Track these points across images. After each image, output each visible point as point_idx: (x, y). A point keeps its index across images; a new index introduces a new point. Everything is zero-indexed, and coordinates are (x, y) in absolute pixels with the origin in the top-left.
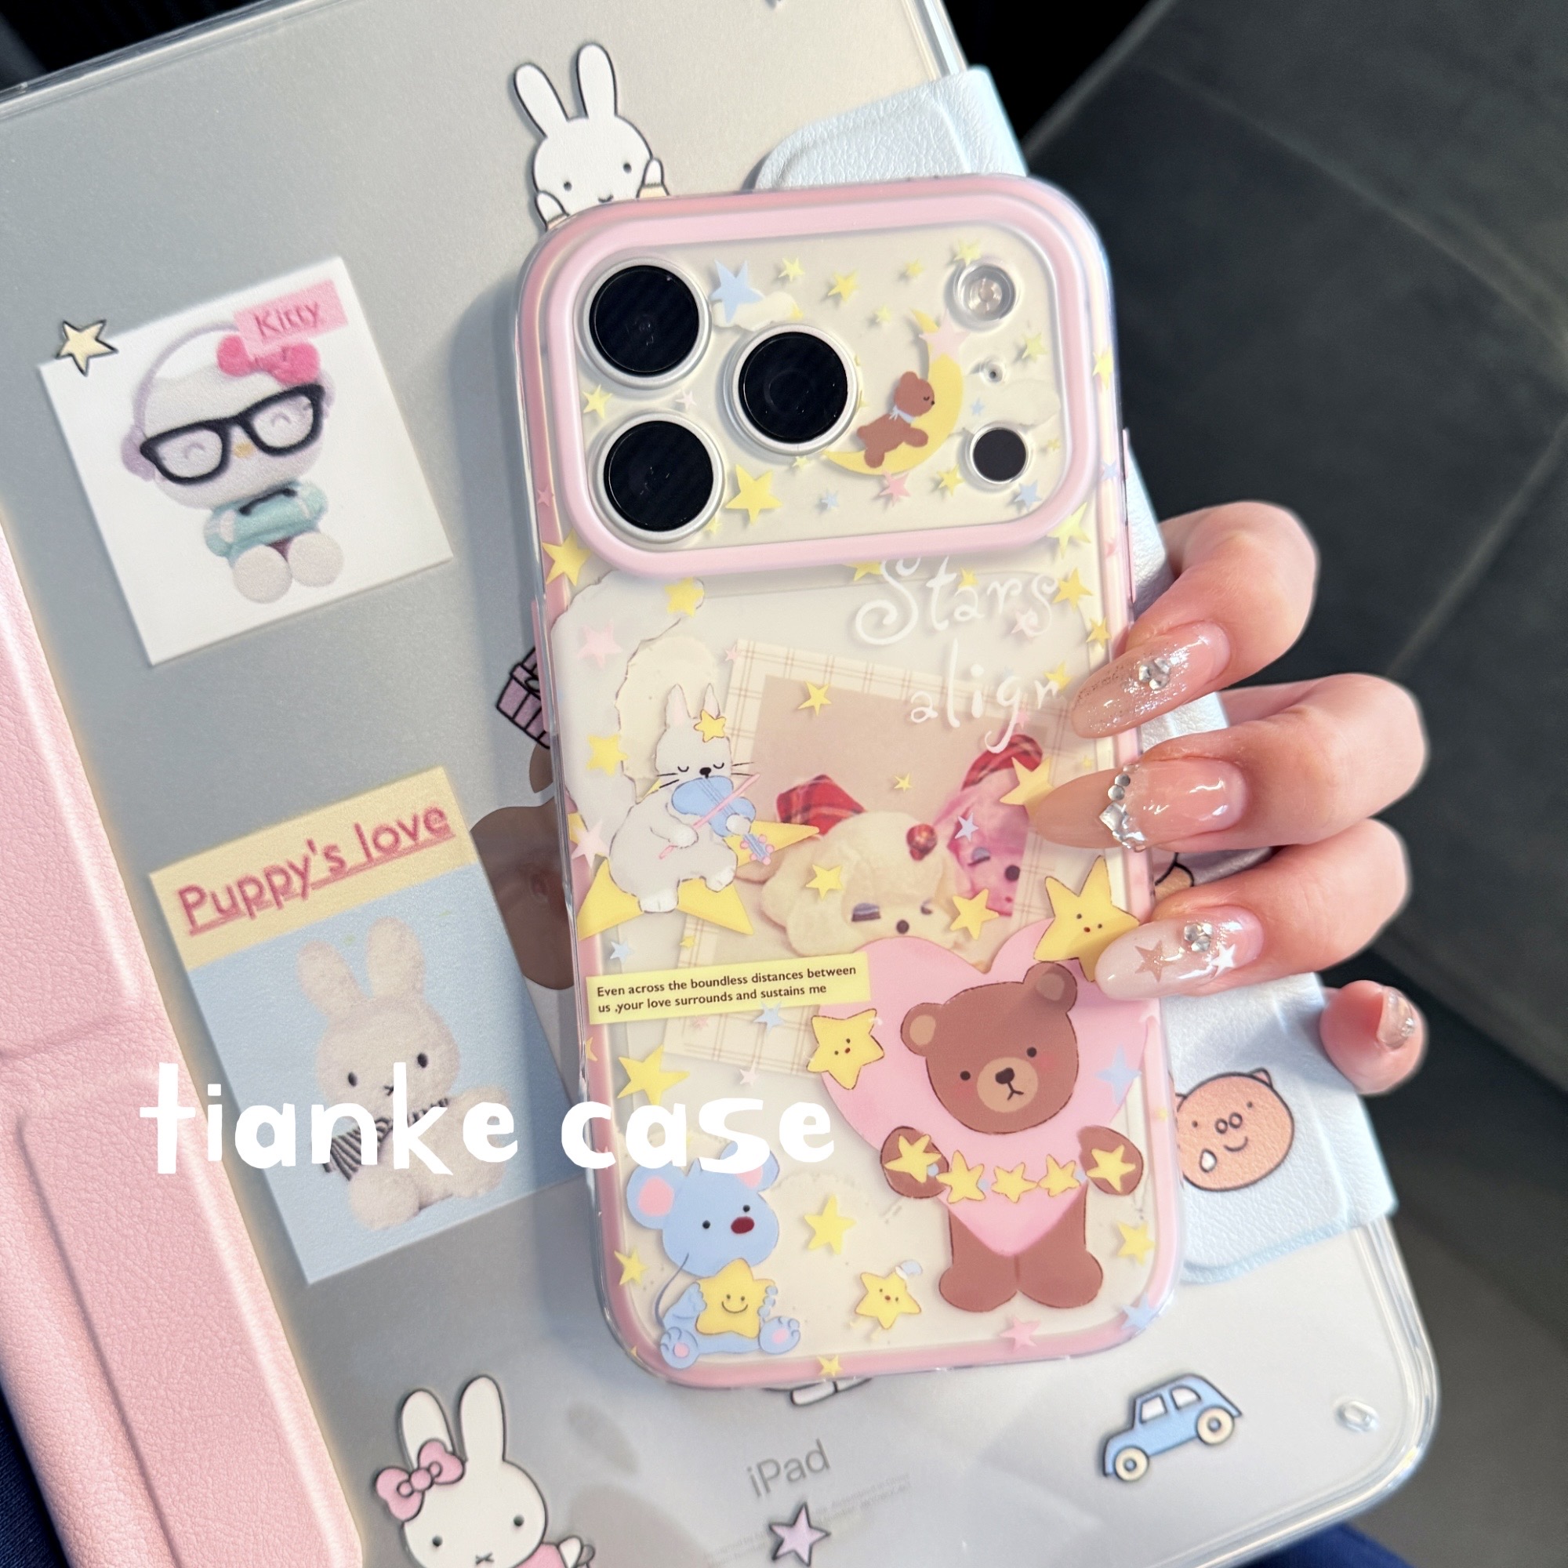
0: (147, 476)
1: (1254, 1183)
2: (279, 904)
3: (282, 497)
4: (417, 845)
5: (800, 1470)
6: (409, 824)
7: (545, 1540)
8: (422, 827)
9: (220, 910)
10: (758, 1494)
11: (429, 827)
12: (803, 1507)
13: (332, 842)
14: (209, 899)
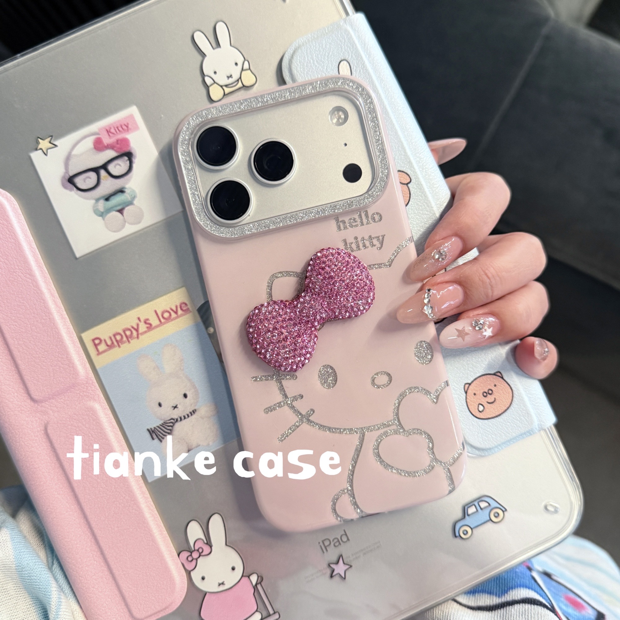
0: (71, 190)
1: (499, 415)
2: (129, 341)
3: (120, 193)
4: (178, 316)
5: (338, 542)
6: (174, 309)
7: (244, 575)
8: (179, 309)
9: (107, 345)
10: (323, 552)
11: (181, 309)
12: (341, 556)
13: (147, 317)
14: (103, 342)
